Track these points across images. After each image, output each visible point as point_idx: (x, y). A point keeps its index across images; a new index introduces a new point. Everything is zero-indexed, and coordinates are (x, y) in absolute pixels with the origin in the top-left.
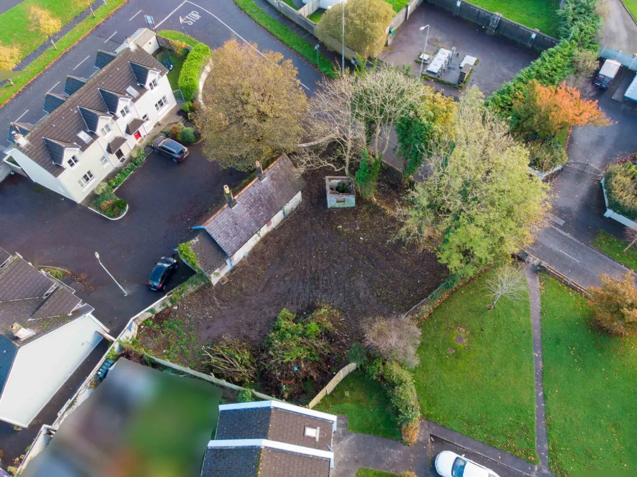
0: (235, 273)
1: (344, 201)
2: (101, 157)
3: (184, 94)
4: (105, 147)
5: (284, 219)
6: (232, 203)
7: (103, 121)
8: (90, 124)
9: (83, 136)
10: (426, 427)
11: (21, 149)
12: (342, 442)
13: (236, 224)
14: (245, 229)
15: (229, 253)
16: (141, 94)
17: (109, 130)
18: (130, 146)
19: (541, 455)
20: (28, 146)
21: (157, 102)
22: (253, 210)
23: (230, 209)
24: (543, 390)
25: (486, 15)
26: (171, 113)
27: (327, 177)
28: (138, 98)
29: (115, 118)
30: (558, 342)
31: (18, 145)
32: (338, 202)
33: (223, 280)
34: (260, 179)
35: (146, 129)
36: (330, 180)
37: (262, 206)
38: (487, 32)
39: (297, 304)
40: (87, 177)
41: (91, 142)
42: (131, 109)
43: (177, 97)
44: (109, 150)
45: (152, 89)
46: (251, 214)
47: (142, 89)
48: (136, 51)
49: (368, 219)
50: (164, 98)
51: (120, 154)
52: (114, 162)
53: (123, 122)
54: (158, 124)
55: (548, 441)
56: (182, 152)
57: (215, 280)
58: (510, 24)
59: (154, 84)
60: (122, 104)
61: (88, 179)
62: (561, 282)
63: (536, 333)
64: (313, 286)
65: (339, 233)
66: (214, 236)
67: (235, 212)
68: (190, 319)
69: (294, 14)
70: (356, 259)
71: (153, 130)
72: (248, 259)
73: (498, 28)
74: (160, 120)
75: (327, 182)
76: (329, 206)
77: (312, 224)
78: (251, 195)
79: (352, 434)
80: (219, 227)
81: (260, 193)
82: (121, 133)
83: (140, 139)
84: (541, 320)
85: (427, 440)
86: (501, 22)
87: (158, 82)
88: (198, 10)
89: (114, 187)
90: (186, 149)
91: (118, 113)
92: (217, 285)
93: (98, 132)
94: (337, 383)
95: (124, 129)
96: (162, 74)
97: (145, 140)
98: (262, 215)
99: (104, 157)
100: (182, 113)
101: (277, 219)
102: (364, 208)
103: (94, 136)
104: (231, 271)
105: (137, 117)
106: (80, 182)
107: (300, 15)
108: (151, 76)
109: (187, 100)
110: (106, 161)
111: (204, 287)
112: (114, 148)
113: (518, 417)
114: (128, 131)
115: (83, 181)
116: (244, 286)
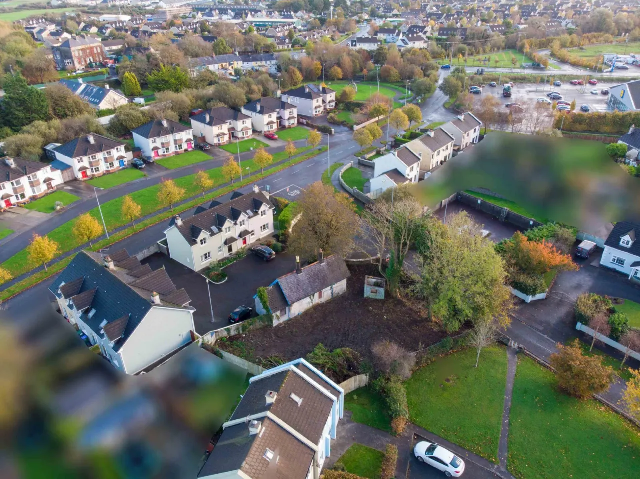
0: (291, 323)
1: (376, 293)
2: (219, 246)
3: (280, 224)
4: (224, 241)
5: (332, 299)
6: (299, 271)
7: (228, 223)
8: (220, 223)
9: (214, 228)
10: (412, 428)
11: (177, 227)
12: (345, 426)
13: (299, 285)
14: (304, 290)
15: (290, 303)
16: (255, 216)
17: (230, 231)
18: (238, 246)
19: (501, 460)
20: (181, 226)
21: (262, 225)
22: (311, 280)
23: (296, 275)
24: (509, 420)
25: (499, 209)
26: (269, 236)
27: (367, 276)
28: (252, 217)
29: (236, 224)
30: (526, 392)
31: (177, 224)
32: (372, 292)
33: (281, 324)
34: (321, 263)
35: (251, 240)
36: (369, 278)
37: (319, 280)
38: (500, 220)
39: (330, 346)
40: (207, 256)
41: (217, 233)
42: (246, 223)
43: (276, 227)
44: (226, 243)
45: (262, 215)
46: (310, 282)
47: (256, 214)
48: (258, 193)
49: (392, 307)
50: (267, 224)
51: (230, 250)
52: (225, 254)
53: (239, 229)
54: (259, 240)
55: (509, 452)
56: (271, 254)
57: (276, 323)
58: (515, 216)
59: (264, 213)
60: (242, 217)
61: (206, 258)
62: (535, 361)
63: (510, 386)
64: (344, 339)
65: (369, 311)
66: (283, 288)
67: (300, 278)
68: (252, 343)
69: (362, 197)
70: (379, 327)
71: (255, 243)
72: (301, 317)
73: (507, 218)
74: (261, 238)
75: (366, 278)
76: (365, 296)
77: (351, 304)
78: (312, 271)
79: (354, 422)
80: (288, 283)
81: (319, 271)
82: (236, 236)
83: (245, 245)
84: (515, 379)
85: (411, 436)
86: (509, 214)
87: (267, 213)
88: (299, 190)
89: (222, 267)
90: (274, 253)
91: (238, 222)
92: (276, 327)
93: (224, 228)
94: (350, 391)
95: (238, 234)
96: (270, 208)
97: (249, 246)
98: (317, 286)
99: (220, 247)
100: (276, 236)
101: (327, 294)
102: (391, 301)
103: (220, 231)
104: (288, 321)
105: (248, 230)
106: (202, 257)
107: (367, 197)
108: (264, 208)
109: (281, 229)
110: (221, 251)
111: (267, 327)
112: (229, 242)
113: (486, 433)
114: (240, 236)
115: (204, 258)
116: (294, 330)
